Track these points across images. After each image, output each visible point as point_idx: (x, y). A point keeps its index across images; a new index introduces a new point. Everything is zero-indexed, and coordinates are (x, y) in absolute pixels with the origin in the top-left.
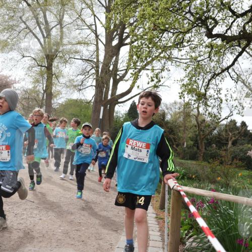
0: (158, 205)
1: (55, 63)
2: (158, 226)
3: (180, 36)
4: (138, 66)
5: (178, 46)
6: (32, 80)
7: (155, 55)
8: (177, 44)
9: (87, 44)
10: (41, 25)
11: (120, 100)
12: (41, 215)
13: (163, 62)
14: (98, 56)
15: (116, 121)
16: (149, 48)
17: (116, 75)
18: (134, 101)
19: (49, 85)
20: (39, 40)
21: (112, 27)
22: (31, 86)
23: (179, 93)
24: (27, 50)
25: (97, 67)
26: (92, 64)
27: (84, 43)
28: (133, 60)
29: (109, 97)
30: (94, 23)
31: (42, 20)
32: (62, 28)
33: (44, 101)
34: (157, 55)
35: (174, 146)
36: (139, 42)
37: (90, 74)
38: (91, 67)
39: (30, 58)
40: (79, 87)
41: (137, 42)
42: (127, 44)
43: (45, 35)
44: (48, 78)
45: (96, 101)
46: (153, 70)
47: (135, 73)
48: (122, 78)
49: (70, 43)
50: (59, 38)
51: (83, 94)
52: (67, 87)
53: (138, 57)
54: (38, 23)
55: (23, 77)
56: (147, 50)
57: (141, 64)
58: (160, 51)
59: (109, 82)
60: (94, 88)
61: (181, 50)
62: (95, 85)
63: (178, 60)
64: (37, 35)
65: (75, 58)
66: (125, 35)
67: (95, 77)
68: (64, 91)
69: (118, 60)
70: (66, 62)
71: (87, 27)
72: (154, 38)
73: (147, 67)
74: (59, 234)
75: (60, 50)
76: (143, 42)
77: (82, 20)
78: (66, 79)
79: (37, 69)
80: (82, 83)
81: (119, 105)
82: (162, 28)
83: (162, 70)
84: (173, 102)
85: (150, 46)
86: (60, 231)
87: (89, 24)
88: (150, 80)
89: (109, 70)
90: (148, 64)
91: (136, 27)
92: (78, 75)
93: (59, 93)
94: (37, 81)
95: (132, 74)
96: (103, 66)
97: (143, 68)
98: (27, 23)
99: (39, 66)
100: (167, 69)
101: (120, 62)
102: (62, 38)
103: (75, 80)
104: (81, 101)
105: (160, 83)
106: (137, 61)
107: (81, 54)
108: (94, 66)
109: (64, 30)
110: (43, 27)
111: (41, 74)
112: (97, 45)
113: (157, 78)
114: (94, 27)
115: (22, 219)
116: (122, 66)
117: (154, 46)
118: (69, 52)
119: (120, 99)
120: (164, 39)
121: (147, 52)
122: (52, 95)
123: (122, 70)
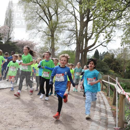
0: (112, 103)
1: (55, 33)
2: (112, 114)
3: (120, 13)
4: (98, 31)
5: (119, 18)
6: (44, 43)
7: (107, 24)
8: (118, 17)
10: (47, 15)
12: (52, 109)
13: (111, 27)
16: (103, 21)
17: (87, 36)
18: (97, 49)
19: (53, 44)
20: (46, 22)
21: (83, 12)
22: (44, 46)
23: (121, 43)
24: (41, 28)
25: (77, 33)
27: (69, 22)
28: (95, 28)
29: (84, 48)
30: (73, 11)
31: (47, 12)
32: (57, 15)
34: (108, 24)
35: (119, 72)
36: (98, 18)
37: (73, 37)
38: (74, 34)
40: (68, 44)
41: (97, 18)
42: (91, 20)
43: (49, 20)
44: (52, 41)
45: (77, 51)
46: (106, 32)
47: (97, 35)
48: (90, 38)
49: (62, 22)
50: (56, 20)
51: (70, 47)
52: (62, 44)
53: (98, 26)
54: (45, 14)
56: (103, 22)
57: (100, 30)
58: (109, 22)
59: (83, 40)
60: (76, 44)
61: (121, 20)
62: (76, 42)
63: (119, 26)
64: (45, 20)
65: (65, 30)
66: (90, 15)
67: (76, 38)
68: (60, 47)
69: (87, 29)
70: (60, 32)
71: (70, 14)
72: (106, 15)
73: (103, 31)
75: (57, 26)
76: (100, 18)
77: (67, 10)
78: (61, 41)
79: (46, 37)
80: (69, 42)
82: (110, 9)
83: (111, 32)
84: (118, 48)
85: (104, 20)
87: (71, 12)
88: (105, 38)
89: (83, 34)
90: (103, 29)
91: (95, 10)
92: (67, 38)
93: (58, 48)
94: (47, 43)
95: (95, 35)
96: (79, 32)
97: (101, 32)
98: (40, 15)
99: (47, 35)
100: (114, 31)
101: (88, 29)
102: (58, 20)
103: (66, 41)
104: (69, 51)
105: (111, 39)
106: (98, 28)
107: (68, 28)
108: (75, 33)
109: (59, 16)
110: (48, 15)
111: (49, 39)
112: (76, 22)
113: (109, 36)
114: (73, 13)
115: (43, 112)
116: (89, 31)
117: (106, 19)
118: (62, 27)
119: (89, 49)
120: (111, 15)
121: (102, 23)
122: (55, 49)
123: (90, 34)
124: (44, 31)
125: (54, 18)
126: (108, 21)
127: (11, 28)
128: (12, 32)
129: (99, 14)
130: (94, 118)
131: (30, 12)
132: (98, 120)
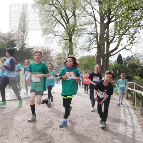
0: (139, 113)
1: (73, 37)
2: (140, 125)
4: (121, 33)
6: (62, 48)
10: (64, 17)
11: (111, 54)
13: (135, 28)
14: (97, 30)
15: (110, 66)
16: (126, 21)
17: (108, 39)
18: (120, 54)
19: (71, 49)
20: (63, 26)
21: (103, 13)
24: (57, 32)
25: (97, 36)
26: (94, 35)
27: (89, 24)
28: (117, 29)
29: (105, 53)
30: (93, 12)
31: (64, 14)
32: (75, 17)
34: (131, 25)
36: (120, 18)
37: (93, 41)
38: (94, 37)
40: (88, 49)
42: (113, 21)
43: (67, 23)
44: (70, 46)
45: (98, 56)
46: (130, 34)
47: (119, 37)
48: (112, 41)
49: (80, 25)
51: (90, 52)
52: (81, 49)
53: (121, 27)
54: (62, 17)
57: (122, 31)
59: (105, 44)
60: (96, 48)
64: (62, 23)
65: (84, 33)
66: (111, 16)
67: (96, 42)
68: (79, 52)
70: (79, 36)
71: (89, 15)
72: (129, 15)
73: (126, 33)
74: (83, 131)
75: (75, 30)
76: (122, 18)
77: (86, 11)
79: (64, 41)
80: (89, 47)
81: (111, 56)
82: (133, 8)
83: (135, 33)
86: (83, 130)
87: (90, 13)
88: (128, 40)
89: (104, 37)
90: (126, 31)
91: (117, 10)
92: (87, 42)
93: (77, 53)
94: (65, 48)
95: (117, 37)
96: (100, 36)
97: (124, 34)
99: (64, 40)
100: (138, 32)
101: (110, 32)
102: (75, 23)
103: (85, 45)
104: (90, 57)
106: (120, 30)
107: (87, 30)
108: (95, 36)
109: (77, 18)
110: (64, 18)
111: (66, 44)
112: (96, 24)
113: (132, 38)
114: (93, 14)
116: (111, 34)
118: (81, 30)
120: (135, 15)
121: (125, 24)
124: (61, 35)
125: (71, 20)
126: (132, 21)
127: (25, 34)
128: (27, 38)
129: (121, 14)
130: (119, 131)
131: (45, 15)
132: (124, 132)
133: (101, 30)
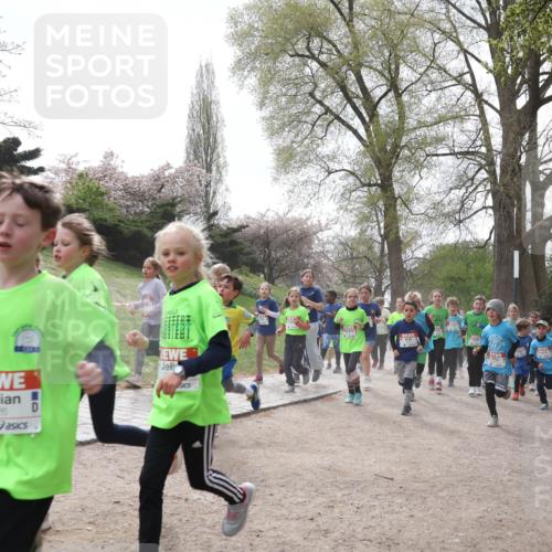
1: (396, 173)
6: (354, 219)
9: (459, 118)
10: (355, 100)
12: (411, 506)
14: (487, 139)
17: (537, 173)
19: (392, 222)
20: (355, 132)
21: (509, 71)
22: (353, 232)
24: (333, 158)
25: (492, 163)
26: (477, 158)
27: (454, 118)
29: (529, 227)
30: (466, 70)
31: (354, 88)
32: (398, 95)
33: (386, 258)
37: (476, 182)
38: (477, 167)
39: (343, 173)
42: (550, 99)
43: (367, 119)
44: (386, 209)
45: (499, 241)
49: (421, 125)
50: (397, 118)
51: (467, 228)
52: (431, 219)
54: (348, 98)
55: (334, 214)
59: (524, 193)
60: (491, 211)
62: (491, 204)
64: (351, 123)
65: (437, 155)
67: (488, 188)
68: (424, 229)
69: (536, 139)
70: (419, 166)
71: (454, 82)
75: (403, 144)
77: (440, 68)
78: (427, 203)
79: (362, 193)
80: (462, 206)
87: (455, 75)
89: (519, 165)
92: (451, 189)
93: (416, 236)
94: (364, 219)
96: (502, 160)
98: (326, 103)
99: (364, 185)
102: (402, 116)
103: (446, 201)
104: (466, 245)
107: (450, 144)
108: (483, 162)
109: (405, 98)
110: (358, 103)
111: (372, 203)
112: (482, 115)
114: (467, 78)
115: (372, 517)
116: (547, 150)
118: (423, 144)
122: (401, 242)
124: (348, 168)
127: (214, 173)
128: (221, 188)
131: (284, 99)
133: (505, 138)
